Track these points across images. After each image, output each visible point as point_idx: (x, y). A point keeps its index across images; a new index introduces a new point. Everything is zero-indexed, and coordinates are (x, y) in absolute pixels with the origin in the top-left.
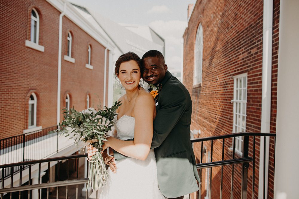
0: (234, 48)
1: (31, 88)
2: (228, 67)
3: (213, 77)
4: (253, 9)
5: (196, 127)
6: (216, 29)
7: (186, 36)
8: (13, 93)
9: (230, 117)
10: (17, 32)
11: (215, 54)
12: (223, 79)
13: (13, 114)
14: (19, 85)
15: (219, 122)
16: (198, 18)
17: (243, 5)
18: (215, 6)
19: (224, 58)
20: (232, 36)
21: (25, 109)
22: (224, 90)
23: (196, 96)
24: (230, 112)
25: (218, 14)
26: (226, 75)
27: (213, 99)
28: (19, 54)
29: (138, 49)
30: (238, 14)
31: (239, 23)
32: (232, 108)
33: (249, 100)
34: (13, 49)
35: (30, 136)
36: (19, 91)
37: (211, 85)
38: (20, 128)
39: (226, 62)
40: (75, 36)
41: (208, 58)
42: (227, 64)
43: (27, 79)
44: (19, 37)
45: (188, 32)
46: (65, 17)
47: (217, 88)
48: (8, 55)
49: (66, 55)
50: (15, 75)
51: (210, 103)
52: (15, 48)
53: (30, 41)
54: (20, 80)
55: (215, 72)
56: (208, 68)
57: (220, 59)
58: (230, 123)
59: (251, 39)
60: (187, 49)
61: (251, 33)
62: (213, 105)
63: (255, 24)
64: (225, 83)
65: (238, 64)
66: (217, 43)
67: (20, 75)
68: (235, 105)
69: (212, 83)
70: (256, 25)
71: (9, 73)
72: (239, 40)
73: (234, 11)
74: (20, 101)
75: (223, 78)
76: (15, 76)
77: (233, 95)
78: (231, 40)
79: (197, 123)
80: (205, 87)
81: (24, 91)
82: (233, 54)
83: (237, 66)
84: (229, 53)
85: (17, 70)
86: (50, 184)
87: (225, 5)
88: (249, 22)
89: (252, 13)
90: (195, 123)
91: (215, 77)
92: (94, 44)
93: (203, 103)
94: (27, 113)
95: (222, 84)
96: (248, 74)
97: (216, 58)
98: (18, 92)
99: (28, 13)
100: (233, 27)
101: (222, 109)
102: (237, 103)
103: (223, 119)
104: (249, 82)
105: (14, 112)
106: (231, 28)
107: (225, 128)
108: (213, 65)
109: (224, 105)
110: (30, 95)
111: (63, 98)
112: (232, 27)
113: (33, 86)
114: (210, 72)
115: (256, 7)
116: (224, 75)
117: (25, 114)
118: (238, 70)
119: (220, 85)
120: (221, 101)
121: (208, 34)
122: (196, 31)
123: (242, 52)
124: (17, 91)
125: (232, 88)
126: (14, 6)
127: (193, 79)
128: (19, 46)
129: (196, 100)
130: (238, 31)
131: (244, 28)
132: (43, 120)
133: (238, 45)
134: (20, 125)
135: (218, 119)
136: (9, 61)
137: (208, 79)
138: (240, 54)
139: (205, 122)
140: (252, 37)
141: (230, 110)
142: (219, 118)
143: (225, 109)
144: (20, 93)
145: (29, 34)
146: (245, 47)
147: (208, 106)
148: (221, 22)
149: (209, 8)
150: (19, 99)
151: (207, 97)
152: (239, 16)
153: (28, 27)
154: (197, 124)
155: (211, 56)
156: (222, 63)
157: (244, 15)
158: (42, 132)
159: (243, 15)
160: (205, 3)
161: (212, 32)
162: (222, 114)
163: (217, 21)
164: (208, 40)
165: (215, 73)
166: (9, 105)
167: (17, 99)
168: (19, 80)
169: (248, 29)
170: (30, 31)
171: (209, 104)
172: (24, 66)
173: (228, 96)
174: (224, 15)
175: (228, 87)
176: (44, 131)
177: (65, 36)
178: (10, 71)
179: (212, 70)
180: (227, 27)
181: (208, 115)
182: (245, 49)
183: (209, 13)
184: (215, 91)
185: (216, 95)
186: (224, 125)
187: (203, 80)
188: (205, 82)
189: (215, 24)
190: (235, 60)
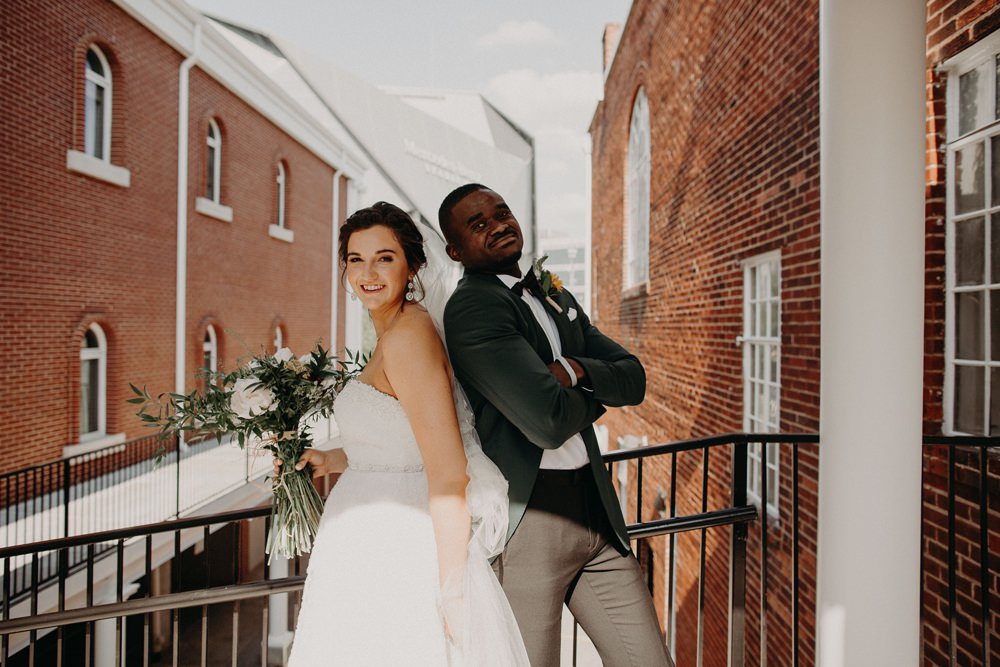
0: (741, 170)
1: (87, 307)
2: (724, 231)
3: (681, 262)
4: (794, 47)
5: (634, 427)
6: (687, 109)
7: (600, 128)
8: (29, 324)
9: (735, 390)
10: (39, 123)
11: (688, 188)
12: (711, 269)
13: (27, 395)
14: (45, 297)
15: (701, 410)
16: (635, 72)
17: (765, 36)
18: (683, 34)
19: (712, 202)
20: (735, 132)
21: (67, 377)
22: (715, 304)
23: (633, 326)
24: (733, 376)
25: (695, 59)
26: (720, 258)
27: (682, 335)
28: (45, 195)
29: (444, 169)
30: (751, 62)
31: (755, 91)
32: (740, 364)
33: (787, 335)
34: (27, 179)
35: (86, 466)
36: (47, 319)
37: (676, 290)
38: (51, 440)
39: (718, 214)
40: (230, 134)
41: (667, 203)
42: (721, 220)
43: (73, 278)
44: (45, 141)
45: (604, 115)
46: (197, 70)
47: (694, 299)
48: (10, 200)
49: (203, 196)
50: (34, 264)
51: (673, 346)
52: (34, 176)
53: (83, 151)
54: (51, 281)
55: (689, 248)
56: (668, 234)
57: (702, 205)
58: (733, 411)
59: (788, 142)
60: (603, 170)
61: (789, 125)
62: (684, 355)
63: (799, 96)
64: (716, 283)
65: (754, 222)
66: (692, 153)
67: (51, 265)
68: (747, 351)
69: (678, 283)
70: (803, 100)
71: (15, 261)
72: (755, 146)
73: (738, 52)
74: (52, 350)
75: (712, 265)
76: (34, 268)
77: (740, 320)
78: (732, 143)
79: (638, 414)
80: (657, 297)
81: (64, 319)
82: (739, 188)
83: (750, 228)
84: (729, 187)
85: (40, 248)
86: (151, 602)
87: (713, 31)
88: (782, 88)
89: (792, 59)
90: (630, 416)
91: (689, 262)
92: (295, 159)
93: (654, 349)
94: (74, 392)
95: (709, 285)
96: (784, 253)
97: (690, 203)
98: (43, 321)
99: (76, 60)
100: (738, 103)
101: (710, 366)
102: (753, 347)
103: (715, 400)
104: (786, 279)
105: (30, 387)
106: (733, 105)
107: (719, 426)
108: (680, 223)
109: (715, 352)
110: (85, 330)
111: (196, 339)
112: (734, 103)
113: (93, 300)
114: (674, 245)
115: (802, 43)
116: (715, 255)
117: (68, 392)
118: (754, 241)
119: (704, 290)
120: (706, 339)
121: (664, 125)
122: (628, 112)
123: (765, 182)
124: (41, 318)
125: (740, 297)
126: (28, 39)
127: (624, 271)
128: (46, 169)
129: (632, 339)
130: (751, 116)
131: (768, 107)
132: (130, 414)
133: (754, 160)
134: (51, 429)
135: (697, 398)
136: (14, 221)
137: (668, 270)
138: (758, 191)
139: (661, 410)
140: (790, 135)
141: (733, 368)
142: (703, 395)
143: (719, 365)
144: (52, 324)
145: (78, 130)
146: (773, 167)
147: (669, 358)
148: (701, 85)
149: (666, 39)
150: (47, 345)
151: (664, 328)
152: (755, 67)
153: (75, 107)
154: (637, 416)
155: (675, 195)
156: (707, 217)
157: (769, 67)
158: (125, 452)
159: (765, 67)
160: (654, 23)
161: (676, 119)
162: (709, 382)
163: (691, 82)
164: (666, 143)
165: (687, 252)
166: (15, 363)
167: (41, 346)
168: (46, 281)
169: (781, 111)
170: (83, 120)
171: (673, 350)
172: (63, 236)
173: (726, 325)
174: (710, 64)
175: (726, 294)
176: (131, 450)
177: (200, 132)
178: (18, 253)
179: (679, 240)
180: (719, 103)
181: (671, 387)
182: (774, 172)
183: (667, 56)
184: (688, 307)
185: (692, 321)
186: (715, 417)
187: (652, 272)
188: (658, 280)
189: (685, 91)
190: (744, 208)
